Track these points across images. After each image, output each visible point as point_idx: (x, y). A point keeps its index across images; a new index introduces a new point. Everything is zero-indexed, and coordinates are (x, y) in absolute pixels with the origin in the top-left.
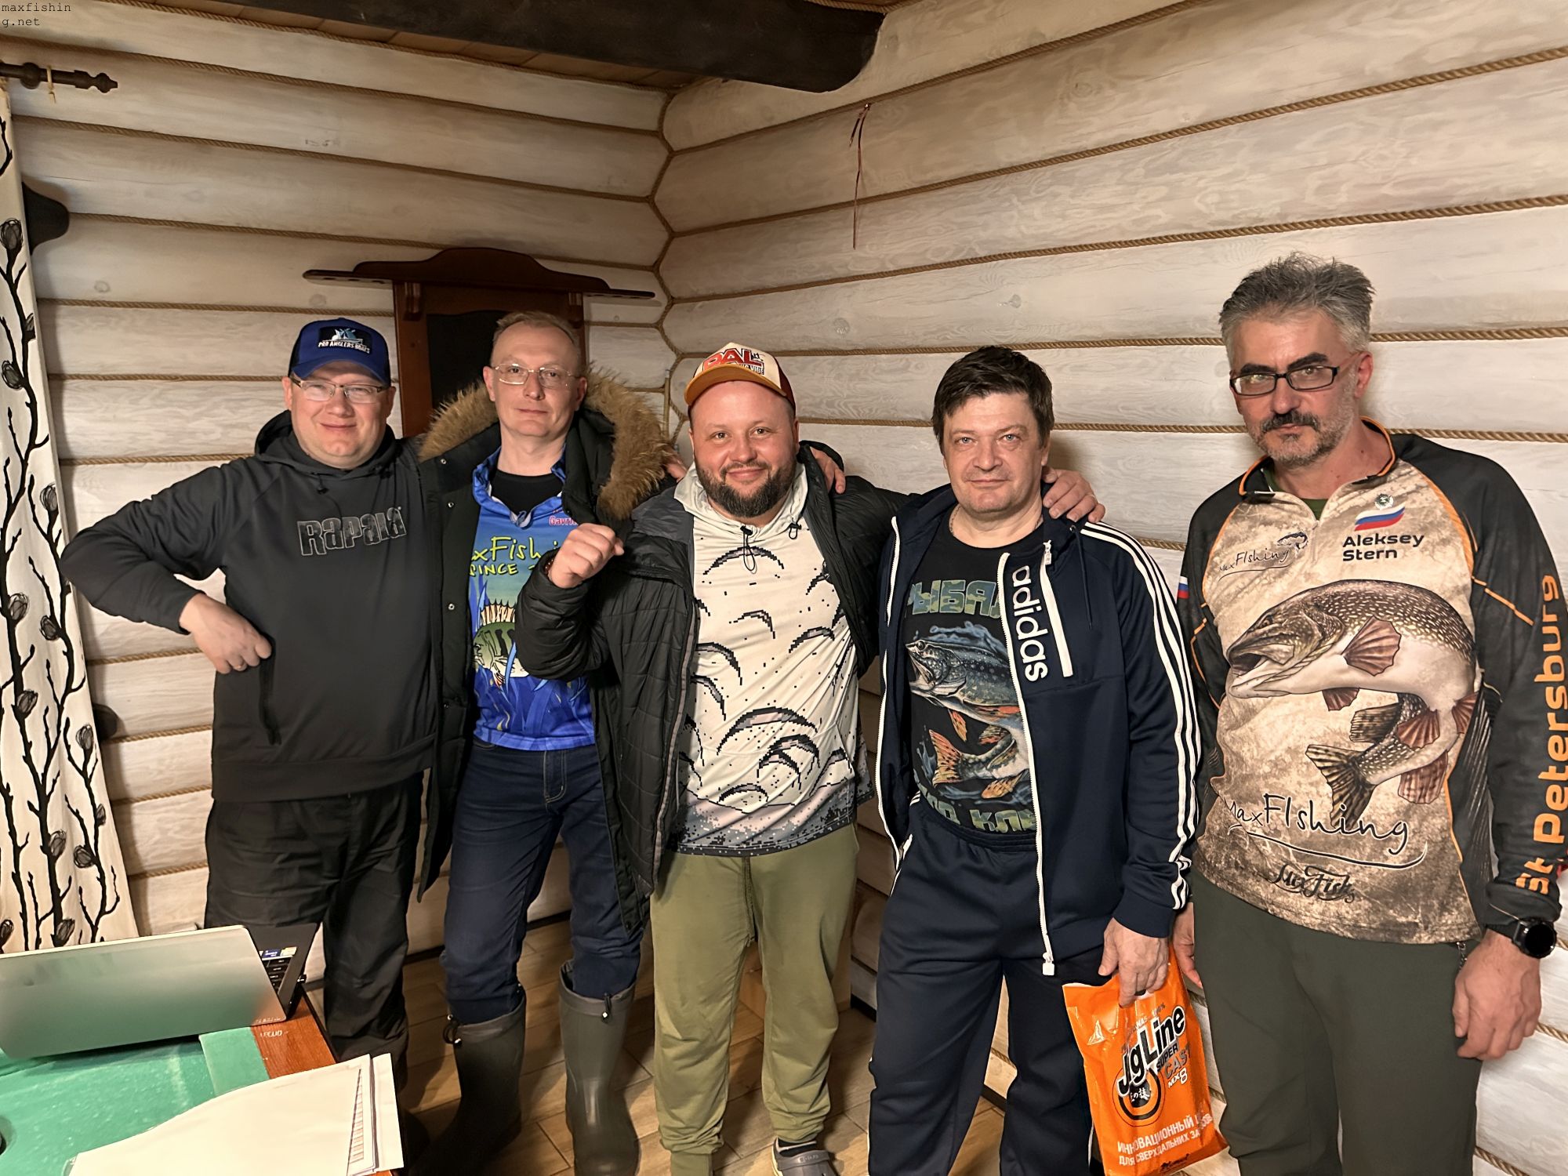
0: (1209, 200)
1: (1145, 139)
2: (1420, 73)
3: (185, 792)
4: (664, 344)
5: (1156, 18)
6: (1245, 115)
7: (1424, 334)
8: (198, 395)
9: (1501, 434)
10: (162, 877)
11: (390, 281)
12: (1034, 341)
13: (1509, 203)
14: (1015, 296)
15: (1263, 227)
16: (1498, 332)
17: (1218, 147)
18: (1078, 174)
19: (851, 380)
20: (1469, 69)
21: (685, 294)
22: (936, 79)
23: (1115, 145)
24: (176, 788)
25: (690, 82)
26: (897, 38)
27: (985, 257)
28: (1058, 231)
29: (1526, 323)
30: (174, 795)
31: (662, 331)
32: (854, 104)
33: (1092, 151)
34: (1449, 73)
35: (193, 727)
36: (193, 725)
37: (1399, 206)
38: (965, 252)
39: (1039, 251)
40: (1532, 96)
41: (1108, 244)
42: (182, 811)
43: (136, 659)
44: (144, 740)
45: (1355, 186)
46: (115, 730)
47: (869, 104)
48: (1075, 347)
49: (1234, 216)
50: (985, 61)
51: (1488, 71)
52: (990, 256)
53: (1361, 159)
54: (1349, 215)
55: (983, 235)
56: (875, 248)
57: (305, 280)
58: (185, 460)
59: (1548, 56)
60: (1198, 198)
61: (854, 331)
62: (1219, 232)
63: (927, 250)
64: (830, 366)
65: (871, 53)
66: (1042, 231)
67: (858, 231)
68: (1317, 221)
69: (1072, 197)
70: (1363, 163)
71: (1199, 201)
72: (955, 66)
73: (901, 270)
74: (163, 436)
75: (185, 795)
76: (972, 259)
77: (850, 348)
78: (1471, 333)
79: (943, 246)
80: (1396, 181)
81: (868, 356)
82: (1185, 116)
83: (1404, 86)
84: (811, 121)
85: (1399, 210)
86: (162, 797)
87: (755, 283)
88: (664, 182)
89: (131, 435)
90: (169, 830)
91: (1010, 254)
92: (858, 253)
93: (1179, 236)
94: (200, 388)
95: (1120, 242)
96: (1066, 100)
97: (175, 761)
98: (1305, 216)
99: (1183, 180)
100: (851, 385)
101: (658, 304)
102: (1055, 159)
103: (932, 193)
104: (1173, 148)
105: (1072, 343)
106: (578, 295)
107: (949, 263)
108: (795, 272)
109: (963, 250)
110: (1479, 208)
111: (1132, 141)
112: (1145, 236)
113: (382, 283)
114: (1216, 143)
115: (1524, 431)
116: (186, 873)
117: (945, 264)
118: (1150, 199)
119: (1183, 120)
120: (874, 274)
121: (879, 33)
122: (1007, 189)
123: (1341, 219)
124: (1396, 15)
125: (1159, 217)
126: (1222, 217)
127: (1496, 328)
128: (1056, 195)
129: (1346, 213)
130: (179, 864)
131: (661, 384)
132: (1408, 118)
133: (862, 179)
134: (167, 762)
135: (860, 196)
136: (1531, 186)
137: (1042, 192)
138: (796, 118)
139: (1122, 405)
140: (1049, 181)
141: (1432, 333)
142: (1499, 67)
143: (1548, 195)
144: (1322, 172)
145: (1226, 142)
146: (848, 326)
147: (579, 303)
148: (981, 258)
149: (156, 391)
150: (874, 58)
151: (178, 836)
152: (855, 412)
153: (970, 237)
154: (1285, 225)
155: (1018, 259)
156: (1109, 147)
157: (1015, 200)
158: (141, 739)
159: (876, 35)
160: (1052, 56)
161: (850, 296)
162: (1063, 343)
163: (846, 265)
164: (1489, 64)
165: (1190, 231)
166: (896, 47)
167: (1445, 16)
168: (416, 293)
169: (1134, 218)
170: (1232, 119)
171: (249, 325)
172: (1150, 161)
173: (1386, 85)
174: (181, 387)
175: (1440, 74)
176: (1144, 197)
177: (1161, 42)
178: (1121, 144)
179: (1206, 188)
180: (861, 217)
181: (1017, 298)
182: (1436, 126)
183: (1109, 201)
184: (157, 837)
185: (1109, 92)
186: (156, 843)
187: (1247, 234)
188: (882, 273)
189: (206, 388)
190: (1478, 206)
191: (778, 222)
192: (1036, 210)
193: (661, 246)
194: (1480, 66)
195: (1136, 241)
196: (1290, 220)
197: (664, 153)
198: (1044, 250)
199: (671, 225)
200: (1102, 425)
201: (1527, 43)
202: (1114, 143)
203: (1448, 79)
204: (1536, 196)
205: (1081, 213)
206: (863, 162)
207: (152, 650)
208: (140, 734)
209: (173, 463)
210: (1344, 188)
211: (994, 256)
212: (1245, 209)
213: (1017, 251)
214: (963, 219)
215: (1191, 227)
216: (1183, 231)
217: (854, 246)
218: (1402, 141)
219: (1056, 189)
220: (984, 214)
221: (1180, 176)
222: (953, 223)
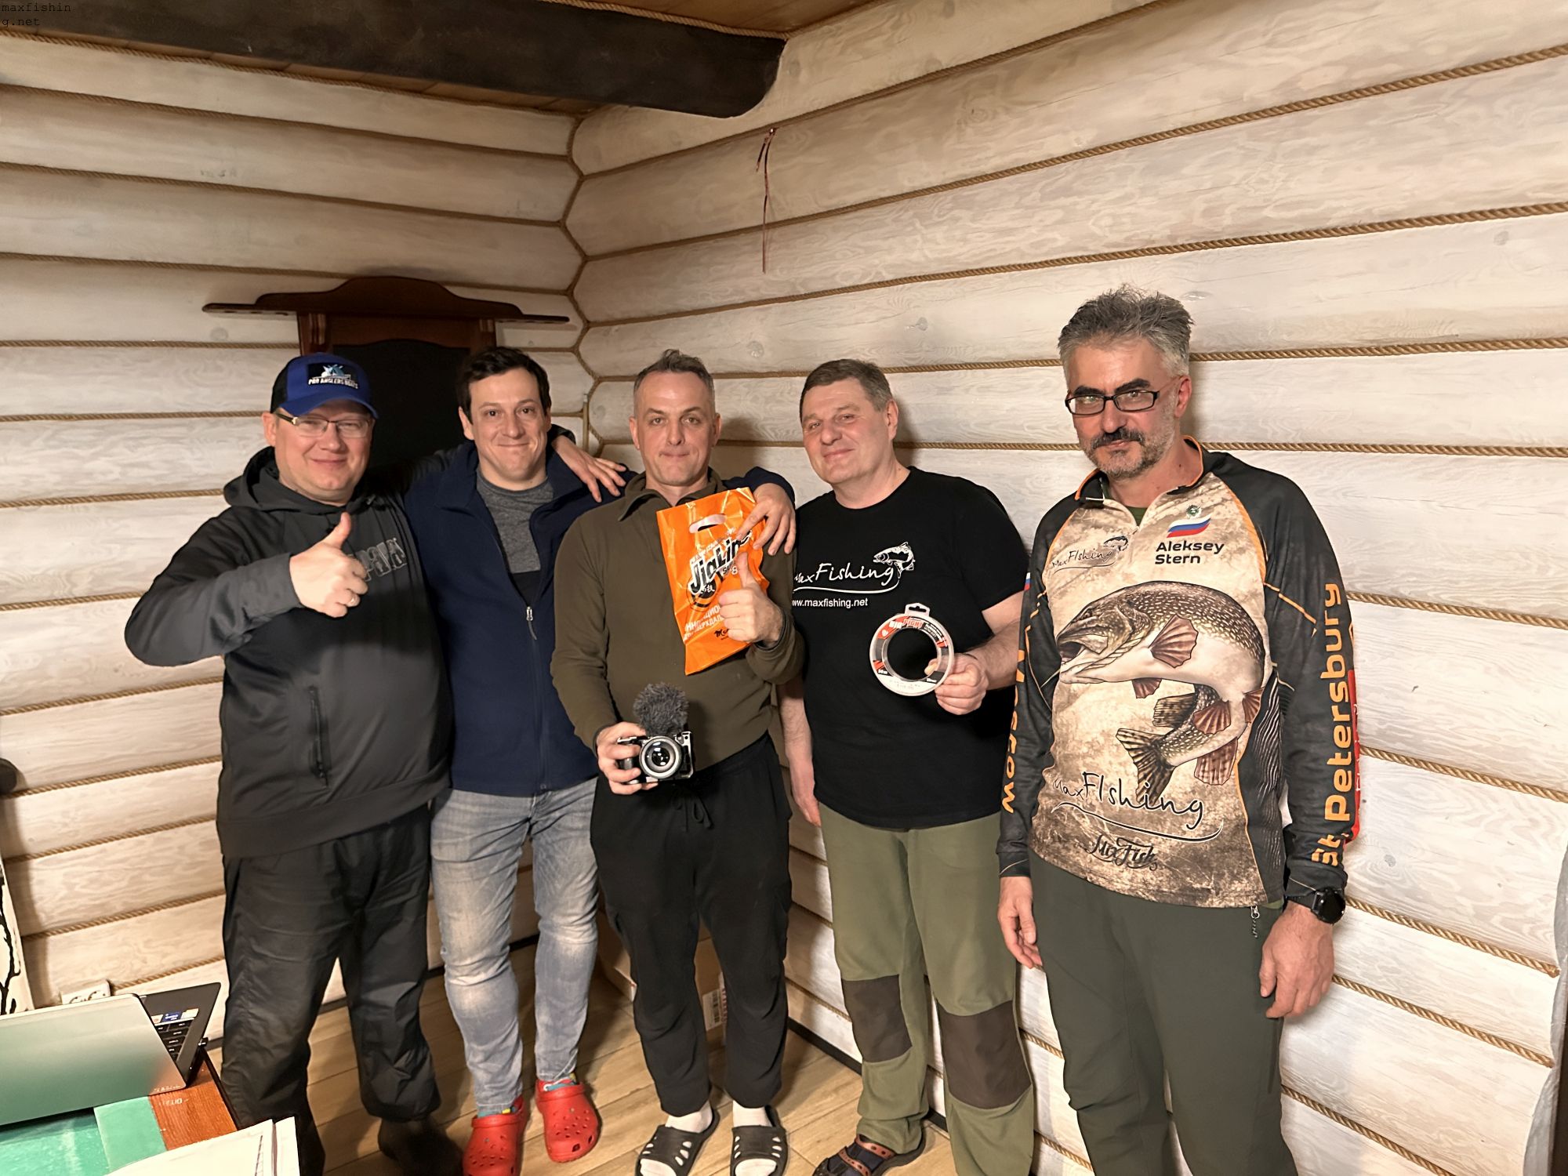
0: (1103, 223)
1: (1040, 163)
2: (1294, 101)
3: (92, 845)
4: (581, 369)
5: (1046, 45)
6: (1134, 140)
7: (1309, 350)
8: (93, 435)
9: (1384, 447)
10: (70, 933)
11: (295, 312)
12: (941, 362)
13: (1381, 224)
14: (921, 319)
15: (1154, 249)
16: (1377, 349)
17: (1110, 171)
18: (978, 198)
19: (767, 403)
20: (1340, 95)
21: (601, 318)
22: (837, 104)
23: (1012, 170)
24: (82, 841)
25: (598, 107)
26: (798, 64)
27: (891, 281)
28: (960, 255)
29: (1400, 340)
30: (80, 847)
31: (578, 355)
32: (760, 129)
33: (991, 175)
34: (1322, 99)
35: (99, 777)
36: (98, 774)
37: (1281, 228)
38: (873, 274)
39: (942, 274)
40: (1400, 121)
41: (1008, 266)
42: (89, 864)
43: (35, 709)
44: (47, 793)
45: (1238, 209)
46: (14, 783)
47: (775, 130)
48: (981, 368)
49: (1127, 239)
50: (885, 87)
51: (1358, 98)
52: (896, 280)
53: (1244, 182)
54: (1235, 237)
55: (889, 259)
56: (785, 272)
57: (205, 314)
58: (82, 502)
59: (1411, 83)
60: (1092, 221)
61: (768, 354)
62: (1113, 254)
63: (834, 275)
64: (746, 389)
65: (774, 79)
66: (945, 255)
67: (769, 255)
68: (1205, 243)
69: (973, 220)
70: (1246, 186)
71: (1093, 224)
72: (856, 91)
73: (812, 293)
74: (57, 478)
75: (92, 848)
76: (879, 283)
77: (765, 371)
78: (1352, 349)
79: (852, 270)
80: (1277, 204)
81: (783, 378)
82: (1078, 140)
83: (1281, 112)
84: (719, 146)
85: (1281, 231)
86: (68, 850)
87: (670, 307)
88: (574, 206)
89: (24, 478)
90: (76, 884)
91: (915, 277)
92: (769, 276)
93: (1075, 258)
94: (97, 428)
95: (1019, 265)
96: (963, 126)
97: (80, 813)
98: (1193, 237)
99: (1076, 204)
100: (768, 407)
101: (573, 328)
102: (954, 183)
103: (838, 217)
104: (1067, 172)
105: (978, 364)
106: (489, 322)
107: (857, 286)
108: (708, 295)
109: (870, 273)
110: (1355, 229)
111: (1028, 165)
113: (286, 314)
114: (1108, 167)
115: (1405, 444)
116: (96, 928)
117: (853, 287)
118: (1048, 222)
119: (1076, 145)
120: (786, 298)
121: (781, 59)
122: (911, 213)
123: (1227, 240)
124: (1269, 44)
125: (1055, 240)
126: (1115, 239)
127: (1375, 344)
128: (957, 219)
129: (1229, 235)
130: (87, 919)
131: (579, 408)
132: (1284, 144)
133: (770, 204)
134: (72, 815)
135: (768, 220)
136: (1399, 207)
137: (944, 215)
138: (703, 142)
139: (1027, 424)
140: (950, 205)
141: (1316, 350)
142: (1368, 94)
143: (1416, 216)
144: (1210, 195)
145: (1115, 166)
146: (762, 349)
147: (490, 329)
148: (887, 282)
149: (49, 432)
150: (777, 83)
151: (84, 891)
152: (773, 434)
153: (877, 262)
154: (1175, 247)
155: (924, 283)
156: (1006, 171)
157: (918, 225)
158: (42, 791)
159: (778, 61)
160: (949, 82)
161: (762, 320)
162: (970, 364)
163: (758, 289)
164: (1358, 91)
165: (1085, 255)
166: (798, 73)
167: (1316, 45)
168: (322, 323)
169: (1032, 241)
170: (1121, 143)
171: (147, 361)
172: (1047, 184)
173: (1264, 111)
174: (78, 427)
175: (1313, 100)
176: (1041, 221)
177: (1053, 69)
178: (1018, 168)
179: (1099, 211)
180: (771, 241)
181: (922, 320)
182: (1312, 150)
183: (1010, 224)
184: (63, 892)
185: (1003, 117)
186: (62, 899)
188: (793, 296)
189: (102, 427)
190: (1353, 228)
191: (691, 245)
192: (939, 233)
193: (573, 272)
194: (1350, 93)
195: (1035, 264)
196: (1180, 242)
197: (574, 179)
198: (947, 274)
199: (584, 248)
200: (1009, 444)
201: (1393, 70)
202: (1012, 167)
203: (1322, 105)
204: (1406, 218)
205: (982, 237)
206: (771, 188)
207: (52, 699)
208: (42, 786)
209: (70, 505)
210: (1228, 211)
211: (900, 279)
212: (1138, 232)
213: (922, 274)
214: (869, 243)
215: (1086, 249)
216: (1080, 254)
217: (764, 270)
218: (1280, 166)
219: (956, 213)
220: (889, 238)
221: (1075, 199)
222: (860, 247)
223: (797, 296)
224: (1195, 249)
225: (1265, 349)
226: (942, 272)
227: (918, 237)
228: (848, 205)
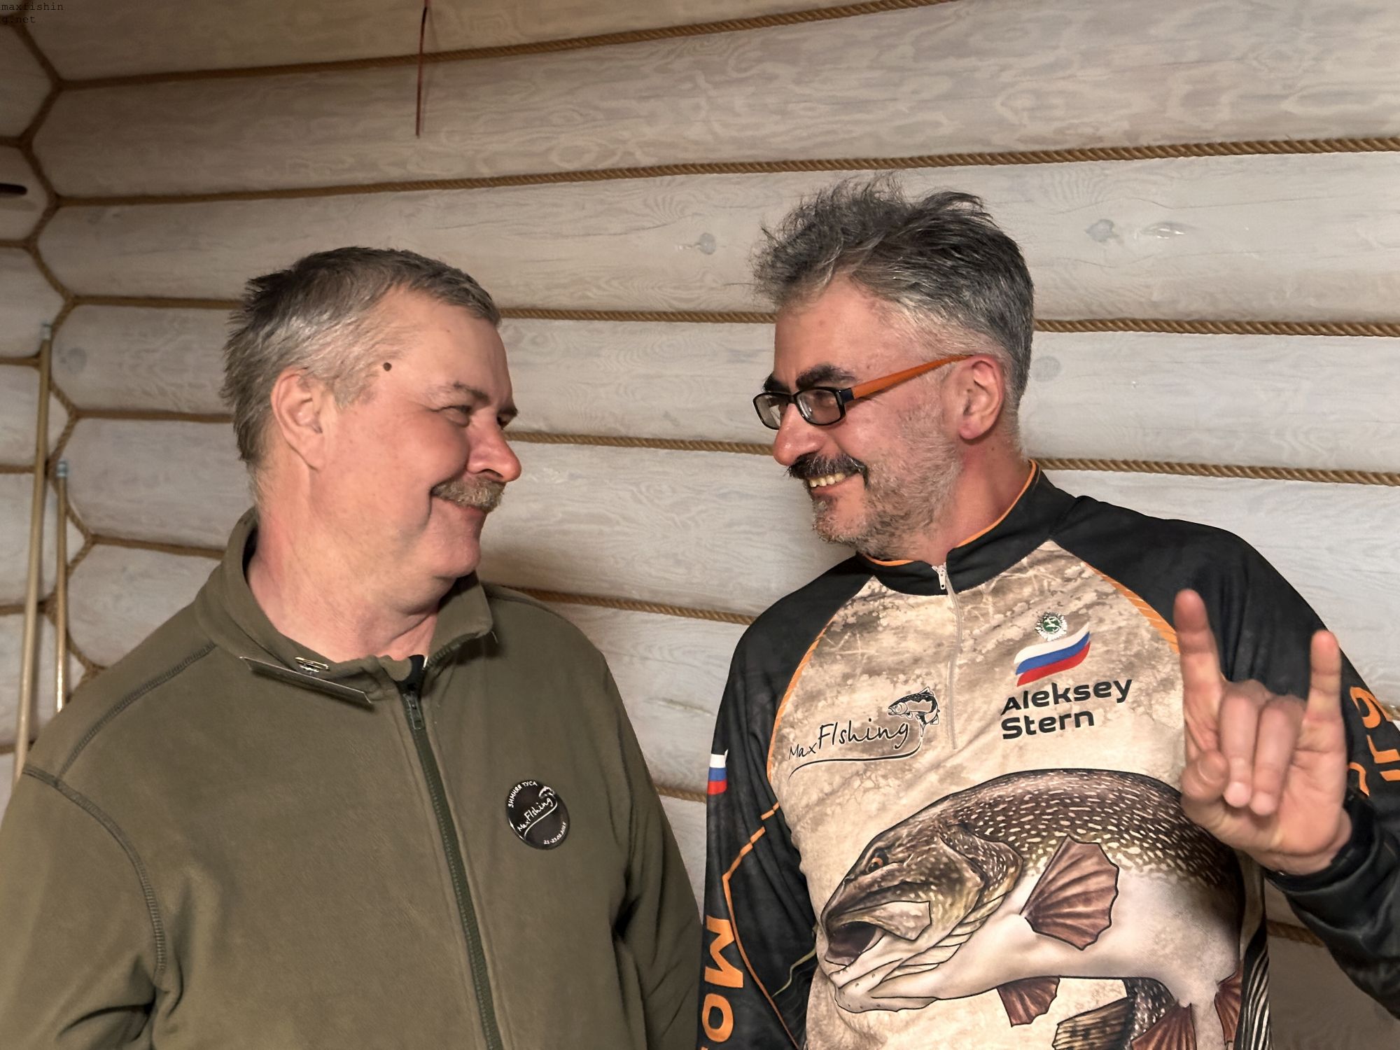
0: (1018, 103)
12: (737, 308)
14: (705, 235)
15: (1102, 150)
21: (84, 190)
27: (652, 168)
28: (774, 135)
31: (36, 255)
33: (827, 10)
37: (1309, 131)
39: (742, 164)
41: (856, 161)
45: (1242, 97)
49: (1060, 131)
52: (659, 167)
53: (1250, 55)
54: (1236, 140)
55: (649, 132)
56: (456, 138)
60: (1001, 99)
62: (1034, 154)
66: (749, 133)
67: (427, 107)
68: (1186, 146)
69: (798, 81)
70: (1255, 63)
71: (1003, 104)
73: (506, 178)
76: (629, 170)
79: (582, 145)
80: (1305, 93)
85: (1309, 136)
91: (693, 166)
92: (426, 144)
93: (970, 156)
95: (876, 160)
98: (1165, 137)
99: (976, 70)
101: (29, 206)
103: (556, 56)
104: (958, 17)
107: (588, 173)
108: (308, 167)
109: (613, 153)
112: (915, 154)
117: (581, 173)
118: (926, 96)
120: (454, 182)
122: (687, 59)
123: (1221, 145)
125: (937, 124)
126: (1039, 130)
128: (771, 78)
129: (1227, 135)
131: (33, 350)
133: (431, 20)
135: (428, 48)
137: (746, 70)
140: (759, 54)
141: (1362, 325)
144: (1193, 71)
148: (644, 169)
153: (626, 134)
154: (1137, 149)
155: (708, 175)
157: (701, 80)
161: (413, 217)
163: (401, 163)
165: (987, 150)
169: (899, 123)
176: (914, 92)
179: (1013, 84)
180: (433, 84)
181: (707, 238)
187: (1078, 159)
188: (469, 180)
192: (739, 99)
193: (37, 104)
196: (1144, 142)
198: (751, 165)
205: (812, 110)
210: (1225, 99)
211: (668, 167)
212: (1076, 121)
213: (706, 162)
214: (613, 104)
215: (989, 144)
216: (977, 149)
217: (418, 133)
218: (1312, 34)
219: (769, 67)
220: (648, 98)
221: (971, 62)
222: (596, 108)
223: (477, 180)
224: (1168, 155)
225: (1279, 319)
226: (742, 160)
227: (703, 101)
228: (575, 35)
